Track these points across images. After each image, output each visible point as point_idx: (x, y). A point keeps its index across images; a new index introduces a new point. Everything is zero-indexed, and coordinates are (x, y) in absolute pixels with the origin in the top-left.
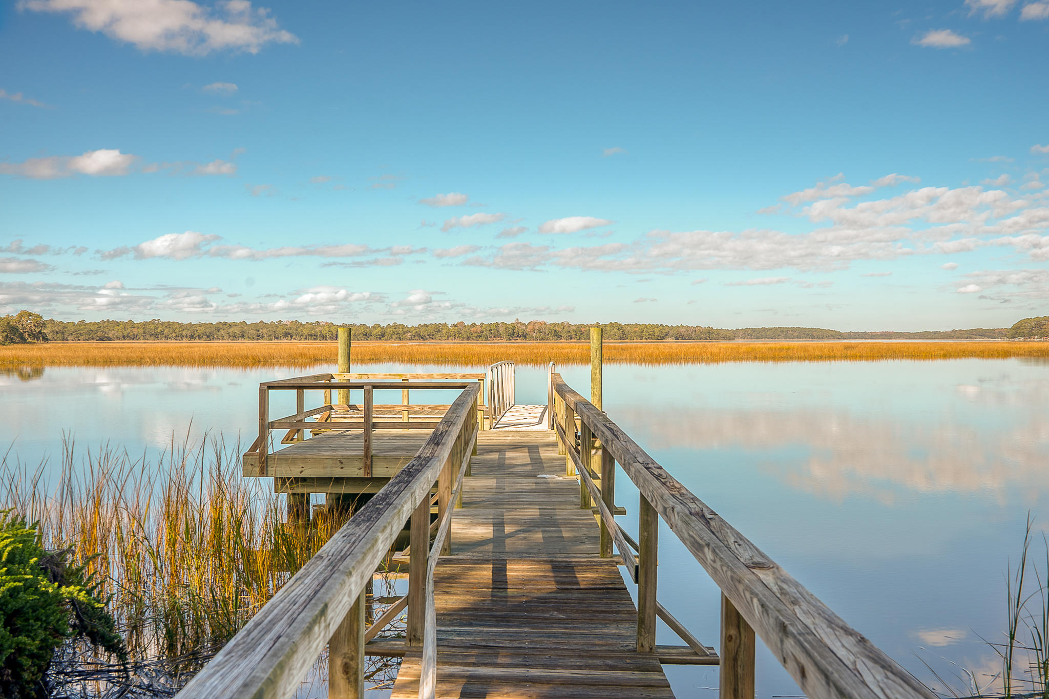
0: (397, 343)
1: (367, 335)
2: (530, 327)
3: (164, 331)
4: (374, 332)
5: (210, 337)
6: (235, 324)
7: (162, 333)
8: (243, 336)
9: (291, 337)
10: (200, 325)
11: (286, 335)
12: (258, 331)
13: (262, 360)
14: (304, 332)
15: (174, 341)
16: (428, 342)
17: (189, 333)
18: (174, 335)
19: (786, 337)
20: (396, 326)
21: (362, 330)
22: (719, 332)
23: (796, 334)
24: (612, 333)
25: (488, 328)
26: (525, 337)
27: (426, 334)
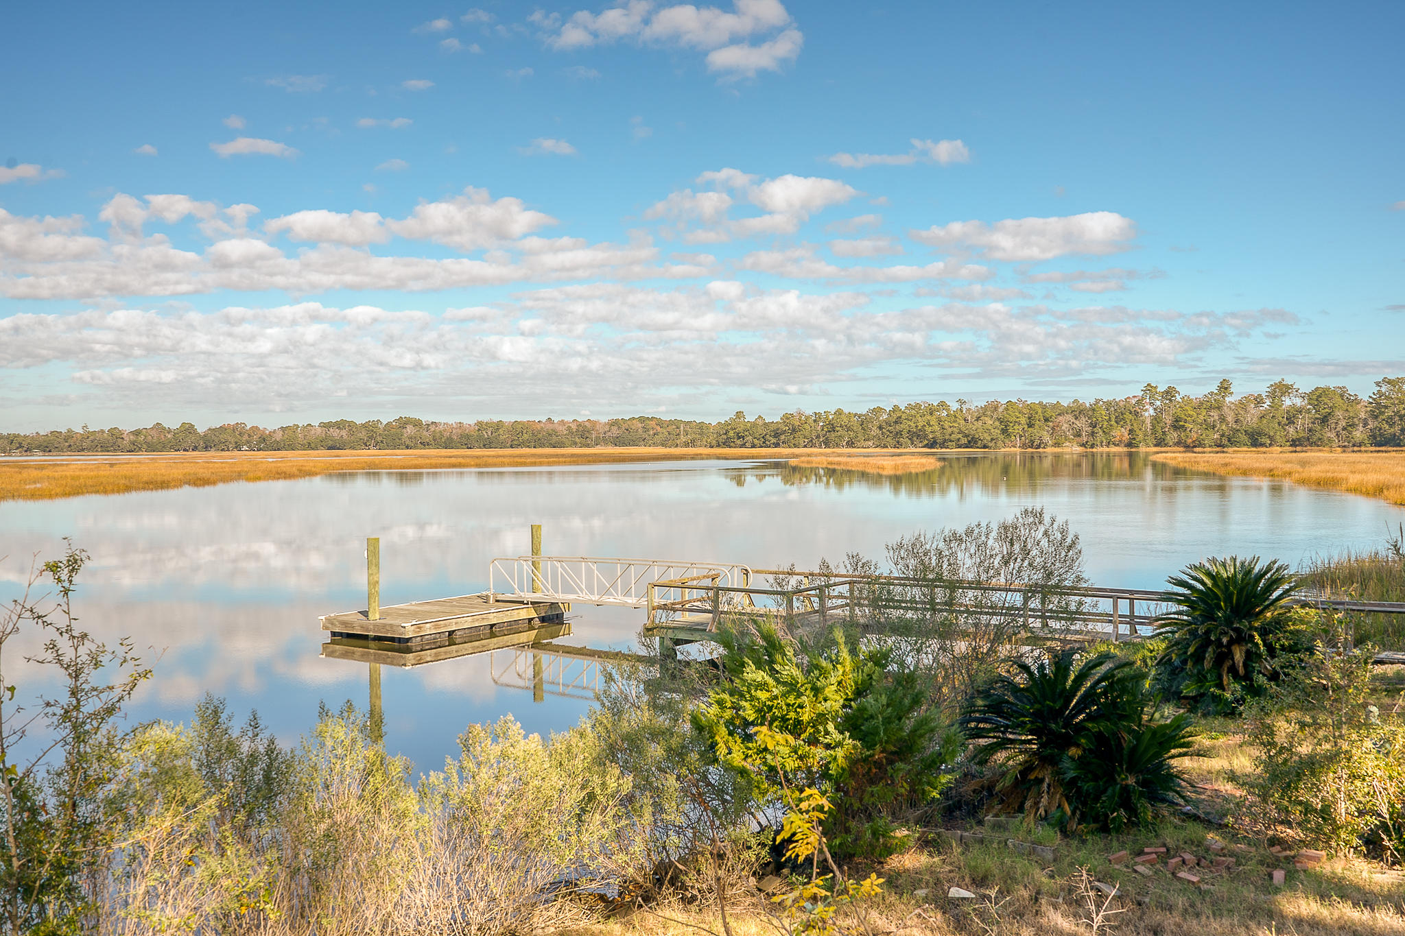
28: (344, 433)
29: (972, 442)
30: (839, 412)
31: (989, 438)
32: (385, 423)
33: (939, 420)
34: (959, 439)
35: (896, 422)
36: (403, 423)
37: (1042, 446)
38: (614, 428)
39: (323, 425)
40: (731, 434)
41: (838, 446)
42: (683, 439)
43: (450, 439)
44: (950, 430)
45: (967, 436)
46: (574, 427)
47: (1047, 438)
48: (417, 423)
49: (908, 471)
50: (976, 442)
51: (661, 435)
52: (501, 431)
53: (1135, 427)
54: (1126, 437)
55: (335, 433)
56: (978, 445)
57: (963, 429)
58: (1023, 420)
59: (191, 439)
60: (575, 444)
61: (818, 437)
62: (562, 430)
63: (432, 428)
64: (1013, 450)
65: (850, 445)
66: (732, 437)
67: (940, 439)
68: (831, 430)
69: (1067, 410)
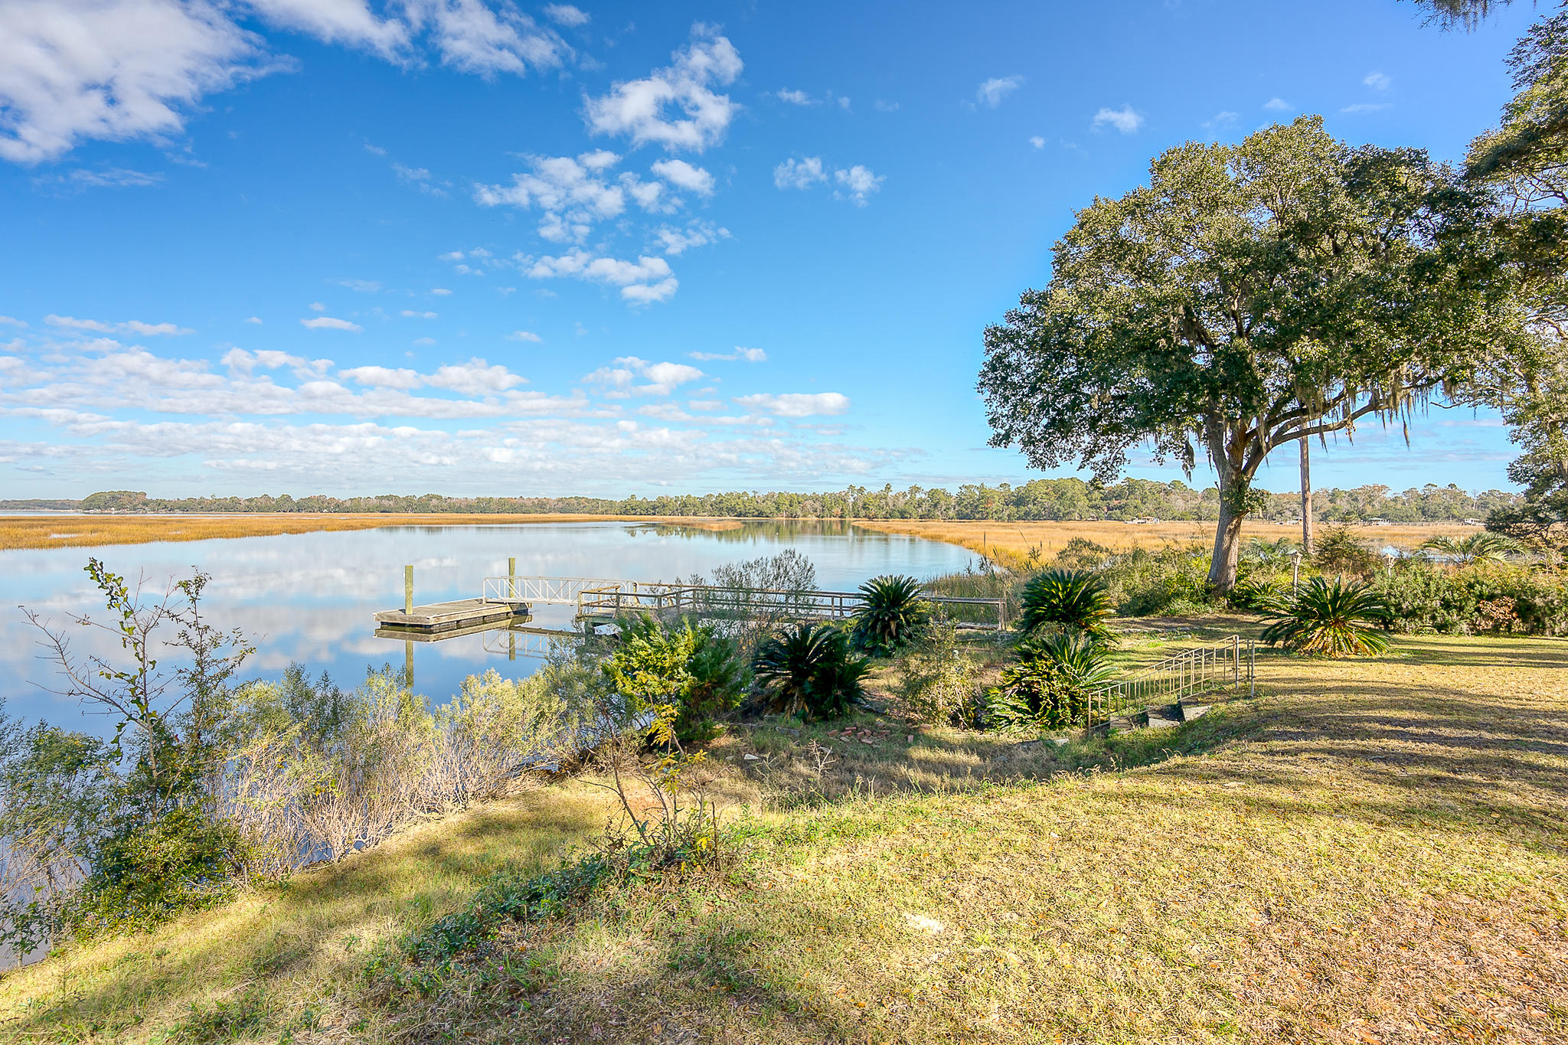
28: (391, 503)
29: (760, 514)
30: (689, 496)
31: (770, 512)
32: (418, 497)
33: (743, 502)
34: (753, 512)
35: (720, 502)
36: (430, 497)
37: (797, 516)
38: (560, 503)
39: (377, 498)
40: (628, 507)
41: (688, 515)
42: (601, 510)
43: (460, 508)
44: (749, 507)
45: (757, 511)
46: (536, 502)
47: (799, 513)
48: (439, 498)
50: (762, 514)
51: (587, 507)
53: (844, 507)
54: (840, 512)
55: (385, 502)
56: (764, 516)
57: (756, 507)
59: (288, 505)
60: (536, 512)
61: (677, 509)
62: (529, 503)
63: (449, 501)
64: (782, 518)
65: (695, 514)
66: (629, 509)
67: (743, 512)
68: (684, 506)
69: (810, 498)
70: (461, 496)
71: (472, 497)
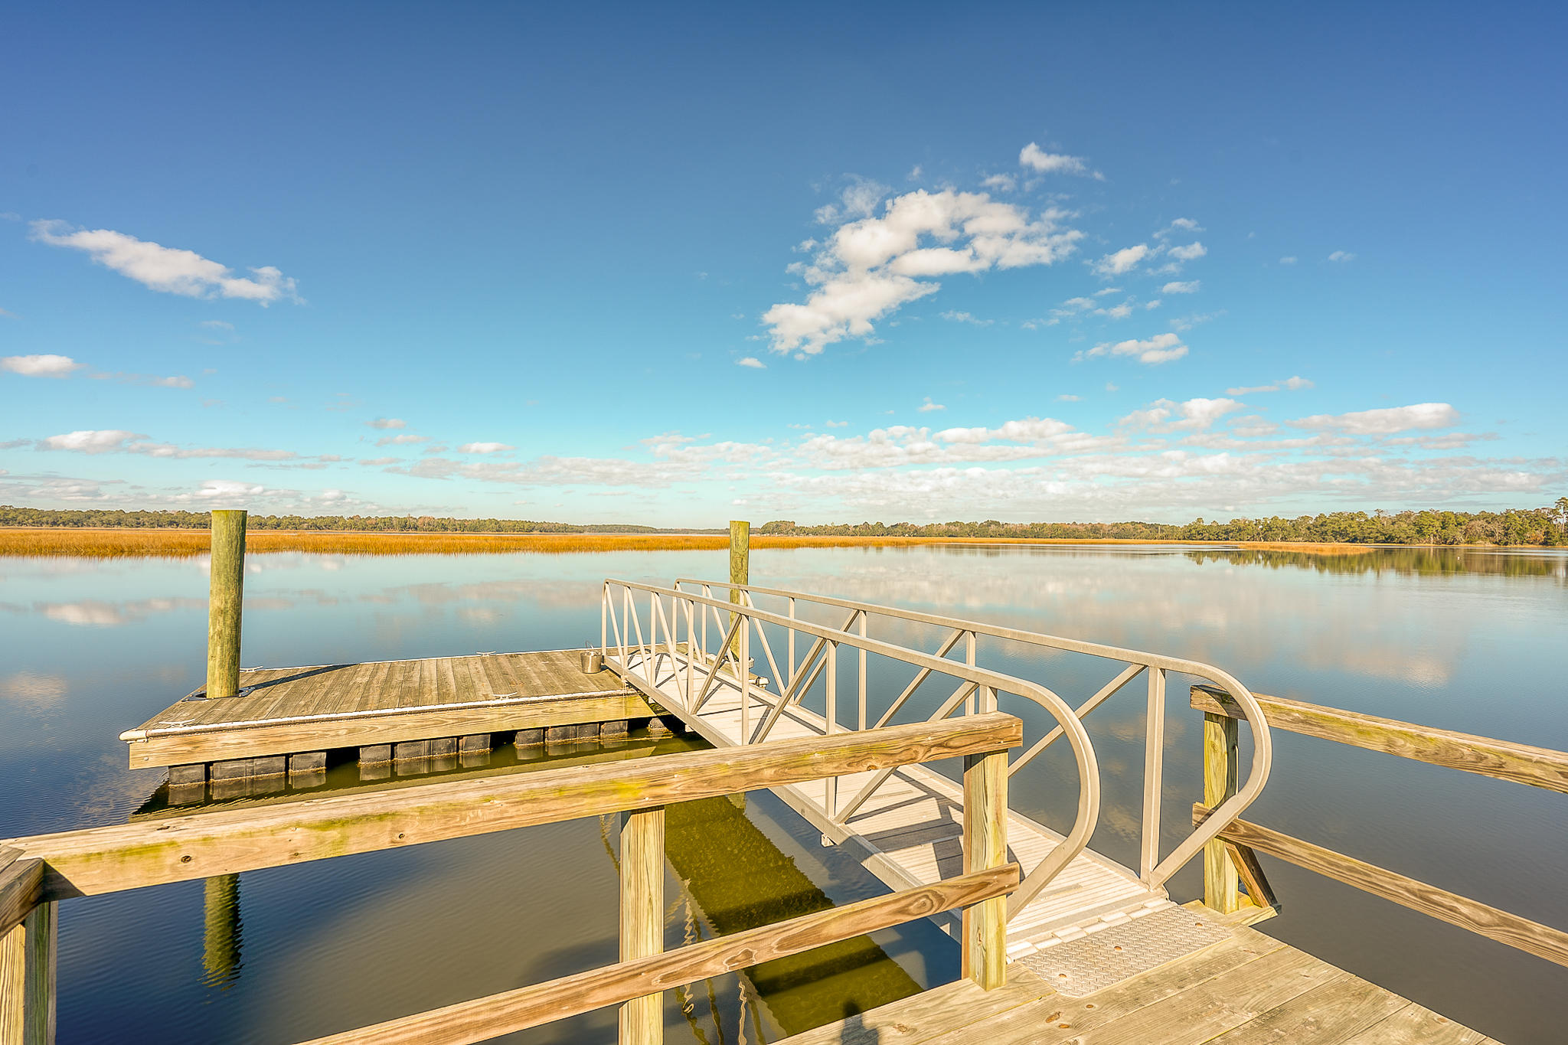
0: (294, 532)
1: (261, 525)
2: (421, 521)
3: (17, 516)
4: (270, 523)
5: (77, 523)
6: (111, 513)
7: (14, 519)
8: (119, 524)
9: (178, 525)
10: (65, 512)
11: (171, 523)
12: (139, 519)
13: (126, 550)
14: (192, 521)
15: (31, 527)
16: (324, 532)
17: (50, 520)
18: (30, 521)
19: (619, 532)
20: (292, 518)
21: (257, 519)
22: (572, 527)
23: (626, 529)
24: (491, 526)
25: (383, 521)
26: (416, 529)
27: (322, 525)
28: (957, 528)
29: (1390, 539)
30: (1275, 518)
31: (1405, 536)
32: (979, 523)
33: (1359, 524)
34: (1377, 537)
35: (1322, 525)
36: (990, 523)
37: (1455, 543)
38: (1115, 529)
39: (947, 524)
40: (1194, 532)
41: (1274, 540)
42: (1160, 534)
43: (1015, 533)
44: (1369, 531)
45: (1384, 535)
46: (1089, 527)
47: (1460, 537)
48: (997, 524)
49: (1344, 553)
50: (1392, 539)
51: (1145, 533)
52: (1045, 529)
53: (1551, 530)
54: (1542, 538)
55: (953, 528)
56: (1395, 541)
57: (1381, 530)
58: (1437, 524)
59: (881, 530)
60: (1090, 537)
61: (1258, 534)
62: (1082, 529)
63: (1005, 526)
64: (1429, 546)
65: (1284, 539)
66: (1194, 533)
67: (1360, 536)
68: (1269, 530)
69: (1478, 518)
70: (1017, 523)
71: (1027, 523)
